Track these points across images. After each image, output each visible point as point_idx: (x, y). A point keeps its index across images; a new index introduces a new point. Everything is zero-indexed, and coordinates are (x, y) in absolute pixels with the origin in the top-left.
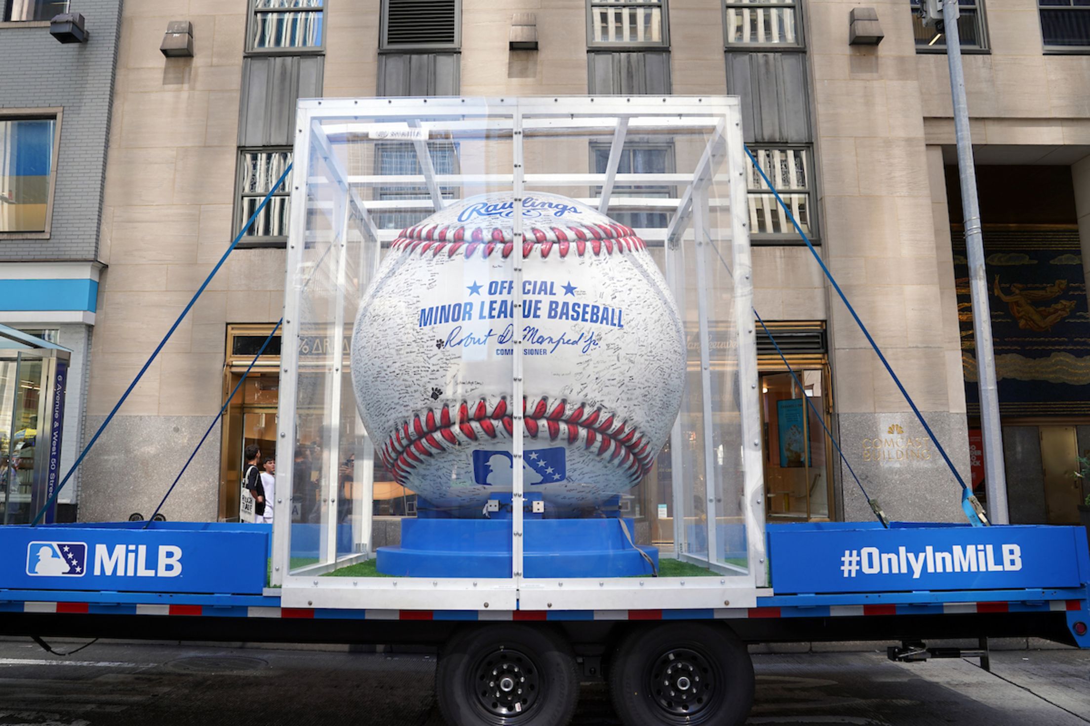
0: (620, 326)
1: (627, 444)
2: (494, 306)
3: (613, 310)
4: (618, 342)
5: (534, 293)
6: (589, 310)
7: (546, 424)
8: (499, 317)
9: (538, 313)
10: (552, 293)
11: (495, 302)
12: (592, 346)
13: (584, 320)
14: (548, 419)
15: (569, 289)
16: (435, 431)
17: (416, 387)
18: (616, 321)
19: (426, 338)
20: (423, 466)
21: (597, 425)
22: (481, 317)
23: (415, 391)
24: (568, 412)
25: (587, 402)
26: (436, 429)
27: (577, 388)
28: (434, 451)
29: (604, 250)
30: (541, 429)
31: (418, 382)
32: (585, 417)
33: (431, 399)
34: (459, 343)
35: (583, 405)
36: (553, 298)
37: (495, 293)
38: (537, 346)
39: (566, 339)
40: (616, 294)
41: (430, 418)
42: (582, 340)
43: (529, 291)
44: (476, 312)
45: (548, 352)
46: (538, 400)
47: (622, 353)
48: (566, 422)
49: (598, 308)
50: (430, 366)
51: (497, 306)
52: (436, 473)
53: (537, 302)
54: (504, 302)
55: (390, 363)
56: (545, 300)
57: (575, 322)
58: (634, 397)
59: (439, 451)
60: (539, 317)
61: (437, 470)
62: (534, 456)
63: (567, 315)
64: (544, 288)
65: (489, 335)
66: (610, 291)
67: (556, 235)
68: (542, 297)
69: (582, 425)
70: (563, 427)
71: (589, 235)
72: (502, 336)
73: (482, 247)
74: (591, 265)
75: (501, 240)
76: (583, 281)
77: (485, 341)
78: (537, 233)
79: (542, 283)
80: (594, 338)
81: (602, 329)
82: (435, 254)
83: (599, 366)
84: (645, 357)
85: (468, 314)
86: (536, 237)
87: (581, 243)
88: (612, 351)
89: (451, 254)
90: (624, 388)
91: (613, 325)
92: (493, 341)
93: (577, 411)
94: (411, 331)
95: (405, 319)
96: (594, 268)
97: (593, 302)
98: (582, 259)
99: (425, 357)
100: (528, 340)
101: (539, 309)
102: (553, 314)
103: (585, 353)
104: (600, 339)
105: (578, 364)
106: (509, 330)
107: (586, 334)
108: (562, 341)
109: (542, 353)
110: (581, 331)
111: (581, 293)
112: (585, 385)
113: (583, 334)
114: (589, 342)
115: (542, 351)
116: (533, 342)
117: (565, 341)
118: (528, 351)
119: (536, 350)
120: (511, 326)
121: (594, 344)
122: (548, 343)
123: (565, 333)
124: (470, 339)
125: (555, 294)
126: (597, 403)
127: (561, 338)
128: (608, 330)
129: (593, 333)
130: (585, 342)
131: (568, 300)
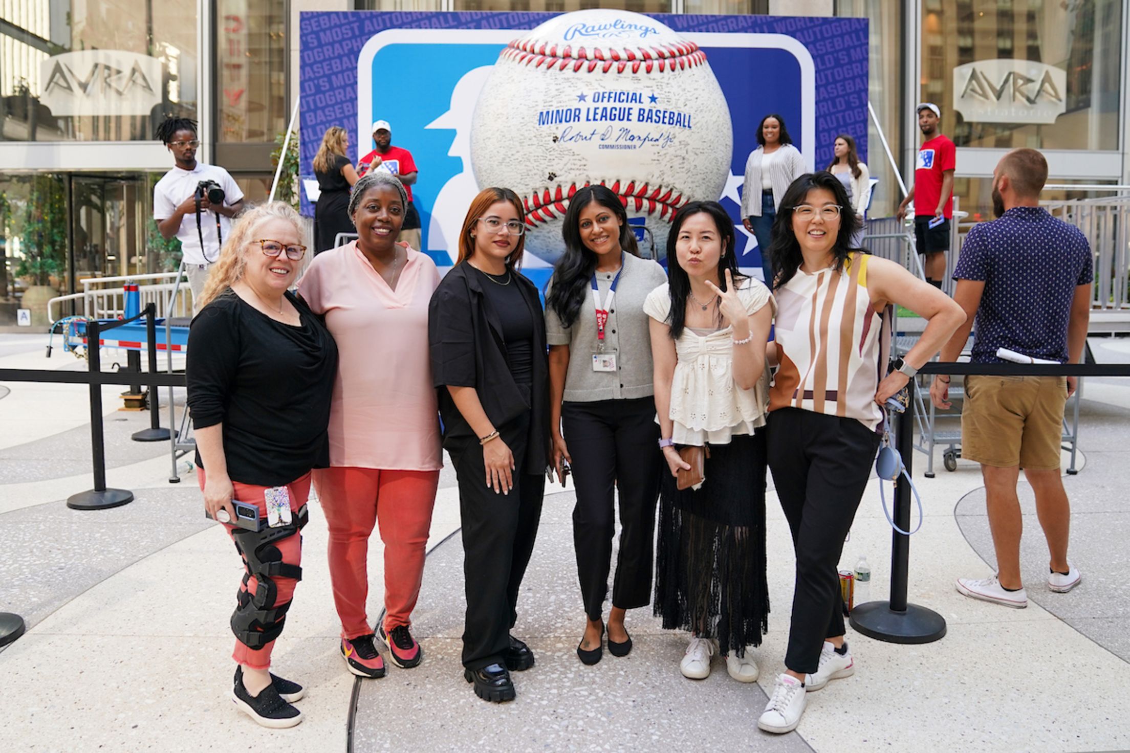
0: (689, 127)
2: (597, 111)
3: (685, 115)
4: (687, 139)
5: (627, 101)
6: (667, 115)
7: (634, 201)
8: (601, 119)
9: (630, 117)
10: (640, 102)
11: (598, 108)
12: (669, 143)
13: (664, 123)
14: (635, 197)
15: (653, 99)
16: (548, 204)
17: (536, 171)
18: (686, 124)
19: (544, 134)
20: (537, 229)
21: (669, 202)
22: (588, 120)
23: (535, 174)
24: (650, 192)
25: (663, 185)
26: (550, 202)
27: (657, 174)
28: (547, 218)
29: (678, 67)
30: (629, 203)
31: (538, 168)
32: (661, 195)
33: (547, 180)
34: (571, 139)
35: (660, 187)
36: (641, 106)
37: (598, 101)
38: (629, 143)
39: (650, 137)
40: (687, 103)
41: (547, 194)
42: (662, 138)
43: (623, 101)
44: (583, 116)
45: (637, 147)
46: (628, 183)
47: (690, 148)
48: (648, 199)
49: (674, 114)
50: (548, 156)
51: (599, 112)
52: (547, 235)
53: (630, 109)
54: (605, 109)
55: (514, 152)
56: (636, 107)
57: (657, 125)
58: (696, 180)
59: (552, 219)
60: (631, 120)
61: (548, 232)
63: (651, 118)
64: (635, 98)
65: (593, 134)
66: (682, 100)
67: (644, 56)
68: (633, 105)
69: (659, 201)
70: (646, 203)
71: (667, 54)
72: (603, 135)
73: (586, 64)
74: (669, 79)
75: (602, 59)
76: (663, 92)
77: (590, 139)
78: (628, 53)
79: (634, 94)
80: (670, 137)
81: (676, 129)
82: (549, 67)
83: (673, 157)
84: (706, 150)
85: (577, 117)
86: (629, 57)
87: (661, 61)
88: (683, 146)
89: (562, 68)
90: (690, 174)
91: (684, 126)
92: (596, 138)
93: (655, 191)
94: (532, 128)
95: (526, 118)
96: (671, 81)
97: (670, 108)
98: (662, 74)
99: (544, 149)
100: (623, 138)
101: (631, 114)
102: (641, 119)
103: (664, 148)
104: (675, 137)
105: (658, 156)
106: (609, 130)
107: (665, 134)
108: (647, 139)
109: (633, 148)
110: (661, 131)
111: (662, 102)
112: (663, 172)
113: (663, 133)
114: (667, 139)
115: (633, 146)
116: (626, 139)
117: (650, 139)
118: (622, 146)
119: (628, 145)
120: (610, 127)
121: (670, 141)
122: (638, 140)
123: (650, 133)
124: (579, 136)
125: (642, 103)
126: (671, 185)
127: (647, 137)
128: (680, 130)
129: (670, 133)
130: (664, 140)
131: (652, 107)
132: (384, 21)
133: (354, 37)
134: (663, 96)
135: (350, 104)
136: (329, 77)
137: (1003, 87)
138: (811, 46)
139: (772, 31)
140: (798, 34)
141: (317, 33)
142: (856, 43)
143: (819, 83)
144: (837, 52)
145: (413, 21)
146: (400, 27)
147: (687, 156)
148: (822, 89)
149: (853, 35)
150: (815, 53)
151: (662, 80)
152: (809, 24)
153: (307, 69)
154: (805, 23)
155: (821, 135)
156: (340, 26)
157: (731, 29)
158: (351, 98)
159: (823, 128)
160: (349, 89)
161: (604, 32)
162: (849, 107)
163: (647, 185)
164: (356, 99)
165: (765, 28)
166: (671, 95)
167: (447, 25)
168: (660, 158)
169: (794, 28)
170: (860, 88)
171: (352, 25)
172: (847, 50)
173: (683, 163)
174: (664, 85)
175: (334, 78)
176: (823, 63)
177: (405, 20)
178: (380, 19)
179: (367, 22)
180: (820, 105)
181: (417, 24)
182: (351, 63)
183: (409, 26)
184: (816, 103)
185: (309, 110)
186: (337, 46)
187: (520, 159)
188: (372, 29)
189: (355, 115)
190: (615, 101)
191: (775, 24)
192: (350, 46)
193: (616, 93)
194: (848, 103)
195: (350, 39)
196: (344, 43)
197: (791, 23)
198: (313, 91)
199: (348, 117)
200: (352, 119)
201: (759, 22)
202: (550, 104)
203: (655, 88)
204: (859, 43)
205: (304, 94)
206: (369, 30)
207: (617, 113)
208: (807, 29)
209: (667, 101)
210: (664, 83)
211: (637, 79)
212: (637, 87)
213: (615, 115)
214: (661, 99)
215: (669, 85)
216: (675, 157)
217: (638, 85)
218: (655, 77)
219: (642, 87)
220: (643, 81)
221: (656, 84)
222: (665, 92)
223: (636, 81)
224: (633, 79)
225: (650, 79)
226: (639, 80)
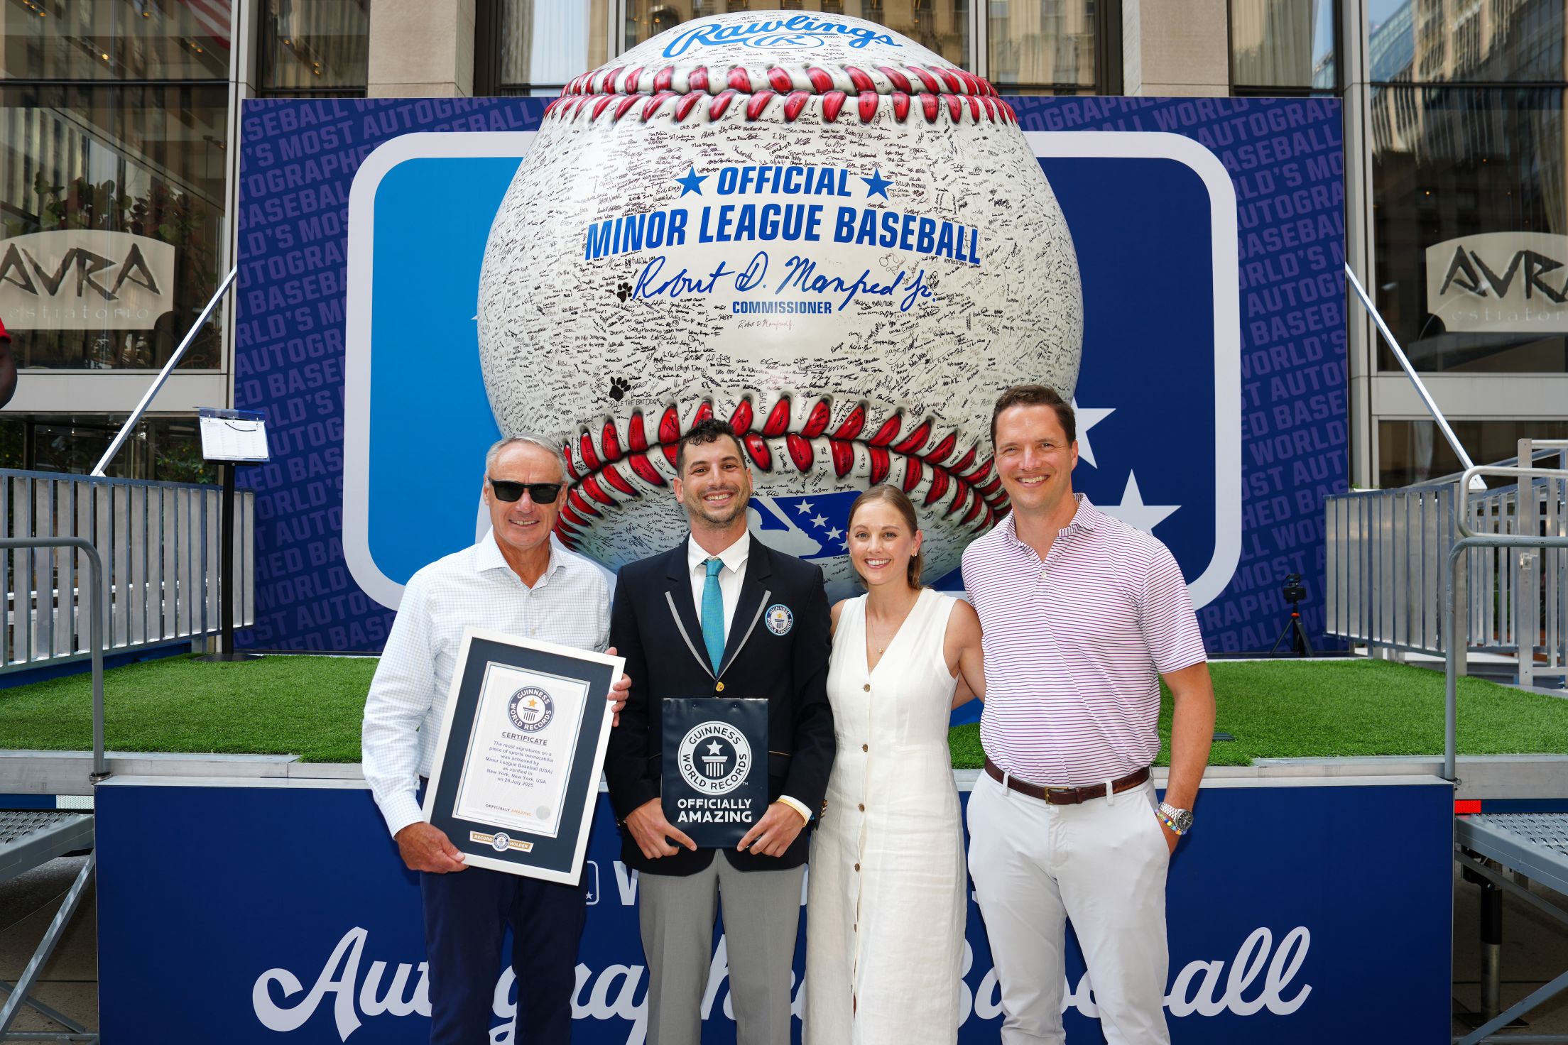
0: (975, 260)
1: (977, 486)
2: (730, 215)
3: (961, 229)
4: (969, 291)
5: (807, 191)
6: (914, 226)
7: (829, 449)
8: (738, 237)
9: (816, 230)
10: (842, 192)
11: (731, 208)
12: (919, 297)
13: (905, 246)
14: (832, 439)
15: (877, 185)
16: (618, 460)
17: (581, 377)
18: (966, 251)
19: (598, 280)
20: (604, 522)
21: (924, 451)
22: (704, 238)
23: (581, 384)
24: (871, 427)
25: (907, 407)
26: (618, 456)
27: (889, 380)
28: (619, 496)
29: (945, 114)
30: (818, 457)
31: (586, 367)
32: (903, 434)
33: (608, 399)
34: (660, 291)
35: (900, 414)
36: (845, 202)
37: (731, 190)
38: (813, 296)
39: (870, 282)
40: (967, 199)
41: (610, 432)
42: (901, 286)
43: (798, 187)
44: (693, 229)
45: (834, 308)
46: (812, 402)
47: (975, 313)
48: (867, 444)
49: (932, 223)
50: (607, 335)
51: (734, 216)
53: (815, 209)
54: (749, 209)
56: (830, 204)
57: (887, 250)
59: (629, 497)
60: (816, 238)
62: (804, 507)
63: (872, 235)
64: (828, 182)
65: (718, 274)
66: (955, 190)
67: (853, 79)
68: (823, 199)
69: (898, 450)
70: (861, 454)
71: (916, 84)
72: (744, 275)
73: (706, 101)
74: (921, 138)
75: (745, 88)
76: (904, 170)
77: (711, 286)
78: (815, 74)
79: (824, 171)
80: (923, 283)
81: (940, 265)
82: (618, 116)
83: (931, 336)
84: (1017, 323)
85: (678, 233)
86: (813, 82)
87: (901, 98)
88: (958, 308)
89: (647, 115)
90: (976, 379)
91: (961, 257)
92: (725, 285)
93: (887, 423)
94: (571, 268)
95: (560, 245)
96: (925, 144)
97: (923, 209)
98: (902, 127)
99: (597, 317)
100: (795, 285)
101: (818, 222)
102: (844, 234)
103: (907, 312)
104: (936, 285)
105: (892, 332)
106: (758, 265)
107: (908, 274)
108: (861, 286)
109: (823, 310)
110: (898, 267)
111: (900, 193)
112: (904, 375)
113: (903, 273)
114: (914, 289)
115: (823, 305)
116: (806, 287)
117: (868, 288)
118: (794, 306)
119: (810, 303)
120: (762, 256)
121: (923, 294)
122: (835, 290)
123: (868, 272)
124: (681, 282)
125: (849, 194)
126: (927, 409)
127: (861, 281)
128: (950, 267)
129: (922, 272)
130: (906, 289)
131: (874, 206)
132: (399, 116)
133: (343, 146)
134: (905, 180)
135: (331, 274)
136: (294, 222)
137: (1509, 276)
138: (1228, 154)
139: (1150, 125)
140: (1203, 131)
141: (273, 141)
142: (1317, 147)
143: (1247, 225)
144: (1280, 164)
145: (454, 117)
146: (430, 128)
147: (969, 335)
148: (1252, 237)
149: (1311, 132)
150: (1237, 169)
151: (903, 142)
152: (1223, 113)
153: (254, 208)
154: (1215, 110)
155: (1253, 326)
156: (320, 126)
157: (1070, 124)
158: (333, 261)
159: (1257, 313)
160: (330, 246)
161: (763, 34)
162: (1306, 269)
163: (862, 408)
164: (344, 264)
165: (1136, 119)
166: (925, 178)
167: (520, 123)
169: (1194, 120)
170: (1327, 234)
171: (339, 125)
172: (1300, 160)
173: (958, 351)
174: (907, 155)
175: (302, 224)
176: (1253, 186)
177: (440, 115)
178: (391, 112)
179: (369, 120)
180: (1249, 267)
181: (463, 121)
182: (336, 195)
183: (446, 126)
184: (1242, 264)
185: (255, 286)
186: (310, 164)
187: (548, 348)
188: (378, 133)
189: (342, 294)
190: (775, 190)
191: (1156, 113)
192: (335, 165)
193: (779, 170)
194: (1304, 263)
195: (335, 151)
196: (324, 159)
197: (1186, 110)
198: (264, 249)
199: (327, 299)
200: (334, 302)
201: (1125, 109)
202: (615, 203)
203: (882, 158)
204: (1323, 146)
205: (247, 255)
206: (372, 135)
207: (781, 219)
208: (1220, 120)
209: (915, 192)
210: (907, 149)
211: (834, 137)
212: (835, 155)
213: (775, 225)
214: (901, 187)
215: (918, 155)
216: (936, 335)
217: (838, 150)
218: (884, 133)
219: (847, 155)
220: (851, 142)
221: (889, 149)
222: (911, 170)
223: (833, 141)
224: (825, 135)
225: (870, 137)
226: (842, 138)
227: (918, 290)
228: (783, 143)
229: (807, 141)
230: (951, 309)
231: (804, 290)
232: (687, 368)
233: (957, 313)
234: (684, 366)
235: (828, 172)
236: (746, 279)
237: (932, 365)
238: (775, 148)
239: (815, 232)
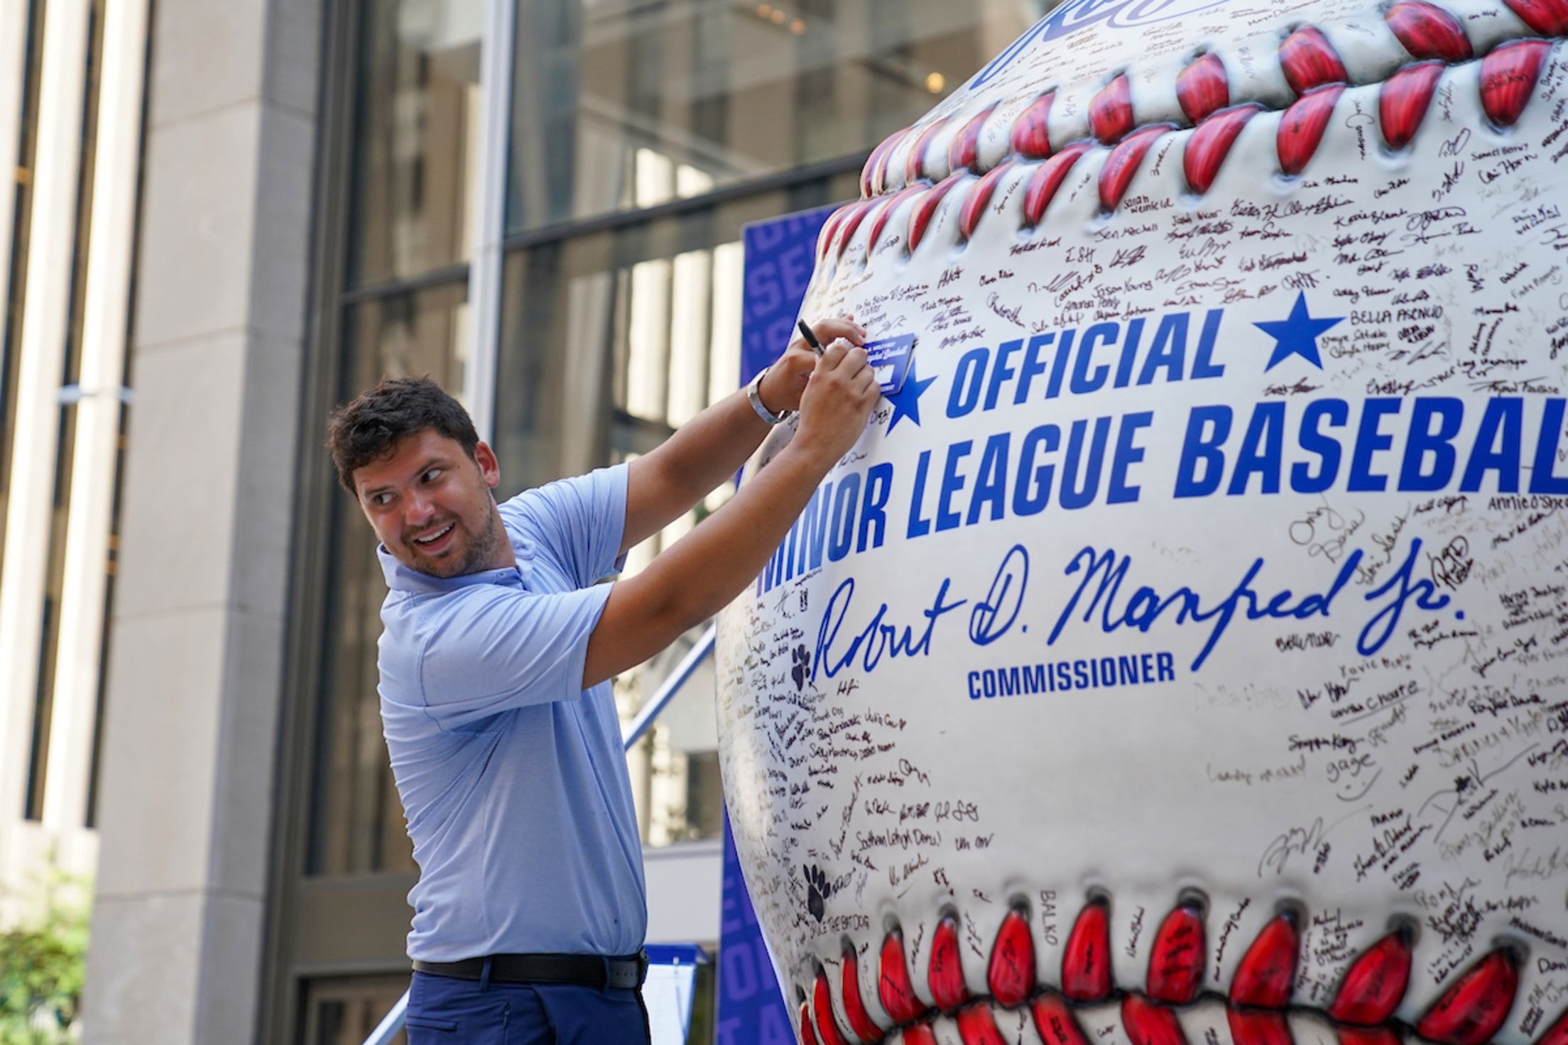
2: (963, 467)
3: (1553, 409)
5: (1122, 380)
6: (1396, 426)
8: (973, 518)
9: (1134, 475)
10: (1204, 368)
11: (966, 449)
12: (1413, 615)
13: (1364, 481)
15: (1296, 335)
17: (773, 867)
21: (1513, 1038)
22: (917, 528)
23: (776, 883)
24: (1319, 973)
25: (1424, 914)
32: (1425, 988)
33: (809, 916)
34: (848, 659)
36: (1208, 393)
37: (971, 405)
38: (1128, 642)
39: (1265, 589)
41: (822, 997)
42: (1355, 588)
43: (1101, 374)
44: (899, 508)
45: (1181, 666)
46: (1156, 908)
48: (1322, 1017)
49: (1454, 408)
50: (789, 770)
51: (969, 467)
53: (1133, 422)
54: (998, 447)
57: (1312, 501)
60: (1132, 495)
63: (1270, 467)
64: (1173, 349)
65: (938, 609)
66: (1546, 301)
67: (1285, 65)
68: (1157, 393)
69: (1428, 1034)
70: (1314, 1043)
71: (1489, 25)
72: (983, 607)
73: (958, 195)
74: (1450, 181)
75: (1036, 147)
76: (1379, 280)
77: (927, 639)
78: (1191, 75)
79: (1169, 323)
80: (1421, 571)
81: (1478, 517)
82: (840, 256)
83: (1465, 715)
85: (874, 520)
87: (1416, 81)
89: (869, 249)
91: (1550, 485)
92: (951, 636)
94: (743, 618)
96: (1461, 193)
97: (1426, 375)
98: (1396, 162)
99: (771, 729)
100: (1087, 618)
101: (1138, 455)
102: (1199, 474)
103: (1377, 657)
104: (1463, 573)
105: (1339, 713)
106: (1009, 577)
107: (1373, 554)
108: (1243, 603)
109: (1153, 673)
110: (1342, 541)
111: (1360, 344)
112: (1398, 824)
113: (1358, 555)
114: (1393, 594)
115: (1153, 662)
116: (1111, 621)
117: (1262, 604)
118: (1088, 671)
119: (1123, 660)
120: (1018, 555)
121: (1423, 603)
122: (1180, 620)
123: (1259, 563)
124: (879, 634)
125: (1218, 371)
126: (1488, 917)
127: (1241, 590)
128: (1507, 519)
129: (1416, 544)
130: (1370, 597)
131: (1281, 390)
134: (1379, 304)
151: (1390, 203)
163: (1287, 921)
166: (1444, 288)
168: (1355, 728)
173: (1564, 750)
174: (1397, 235)
190: (1053, 391)
193: (1067, 339)
203: (1322, 261)
207: (1058, 459)
209: (1405, 333)
210: (1399, 223)
211: (1204, 230)
212: (1200, 277)
213: (1046, 474)
214: (1363, 327)
215: (1434, 227)
216: (1477, 709)
217: (1209, 260)
218: (1335, 192)
219: (1230, 270)
220: (1246, 234)
221: (1343, 233)
222: (1402, 276)
223: (1199, 241)
224: (1183, 229)
225: (1296, 209)
226: (1222, 228)
227: (1405, 594)
228: (1085, 269)
229: (1139, 254)
230: (1524, 633)
231: (1107, 628)
232: (907, 838)
233: (1544, 643)
234: (902, 832)
235: (1176, 324)
236: (988, 615)
237: (1481, 794)
238: (1067, 286)
239: (1130, 482)
